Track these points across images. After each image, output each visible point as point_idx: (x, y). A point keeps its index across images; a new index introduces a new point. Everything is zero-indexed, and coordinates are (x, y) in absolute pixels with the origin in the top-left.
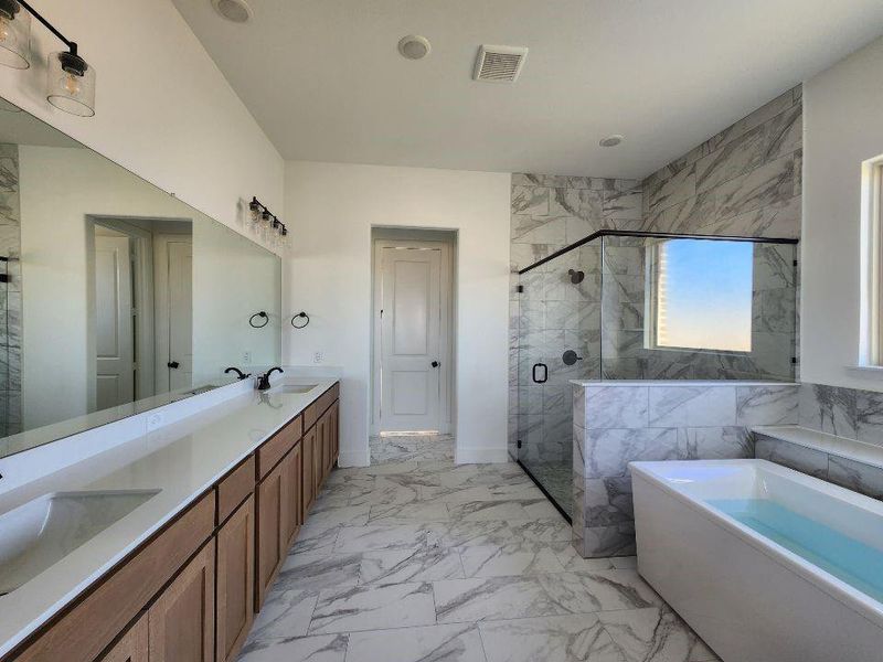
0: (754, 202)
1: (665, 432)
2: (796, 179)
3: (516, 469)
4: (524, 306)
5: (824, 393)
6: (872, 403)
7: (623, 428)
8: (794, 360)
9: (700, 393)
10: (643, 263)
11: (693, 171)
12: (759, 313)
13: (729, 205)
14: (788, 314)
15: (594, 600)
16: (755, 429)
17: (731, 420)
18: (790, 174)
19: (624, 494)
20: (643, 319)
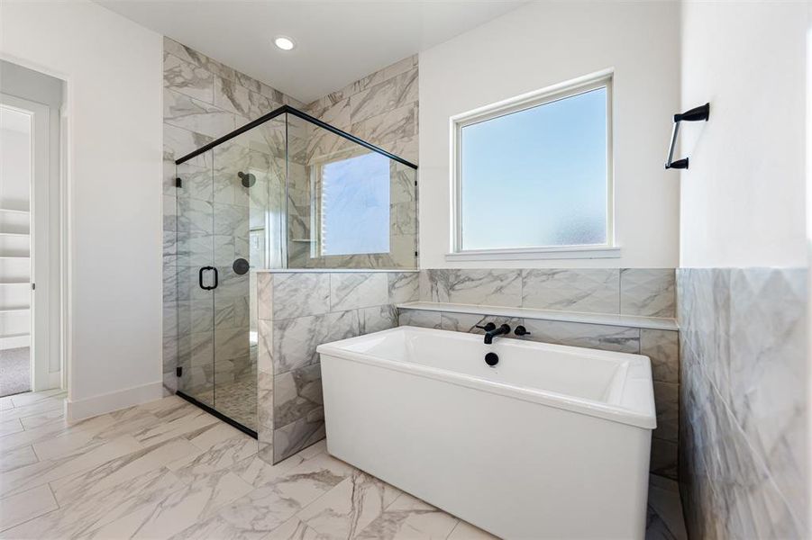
0: (390, 136)
1: (343, 315)
2: (416, 123)
3: (178, 401)
4: (183, 204)
5: (433, 275)
6: (457, 276)
7: (309, 315)
8: (416, 254)
9: (367, 278)
10: (308, 180)
11: (348, 104)
12: (394, 221)
13: (375, 135)
14: (413, 220)
15: (291, 502)
16: (398, 306)
17: (386, 301)
18: (412, 118)
19: (311, 382)
20: (309, 231)
